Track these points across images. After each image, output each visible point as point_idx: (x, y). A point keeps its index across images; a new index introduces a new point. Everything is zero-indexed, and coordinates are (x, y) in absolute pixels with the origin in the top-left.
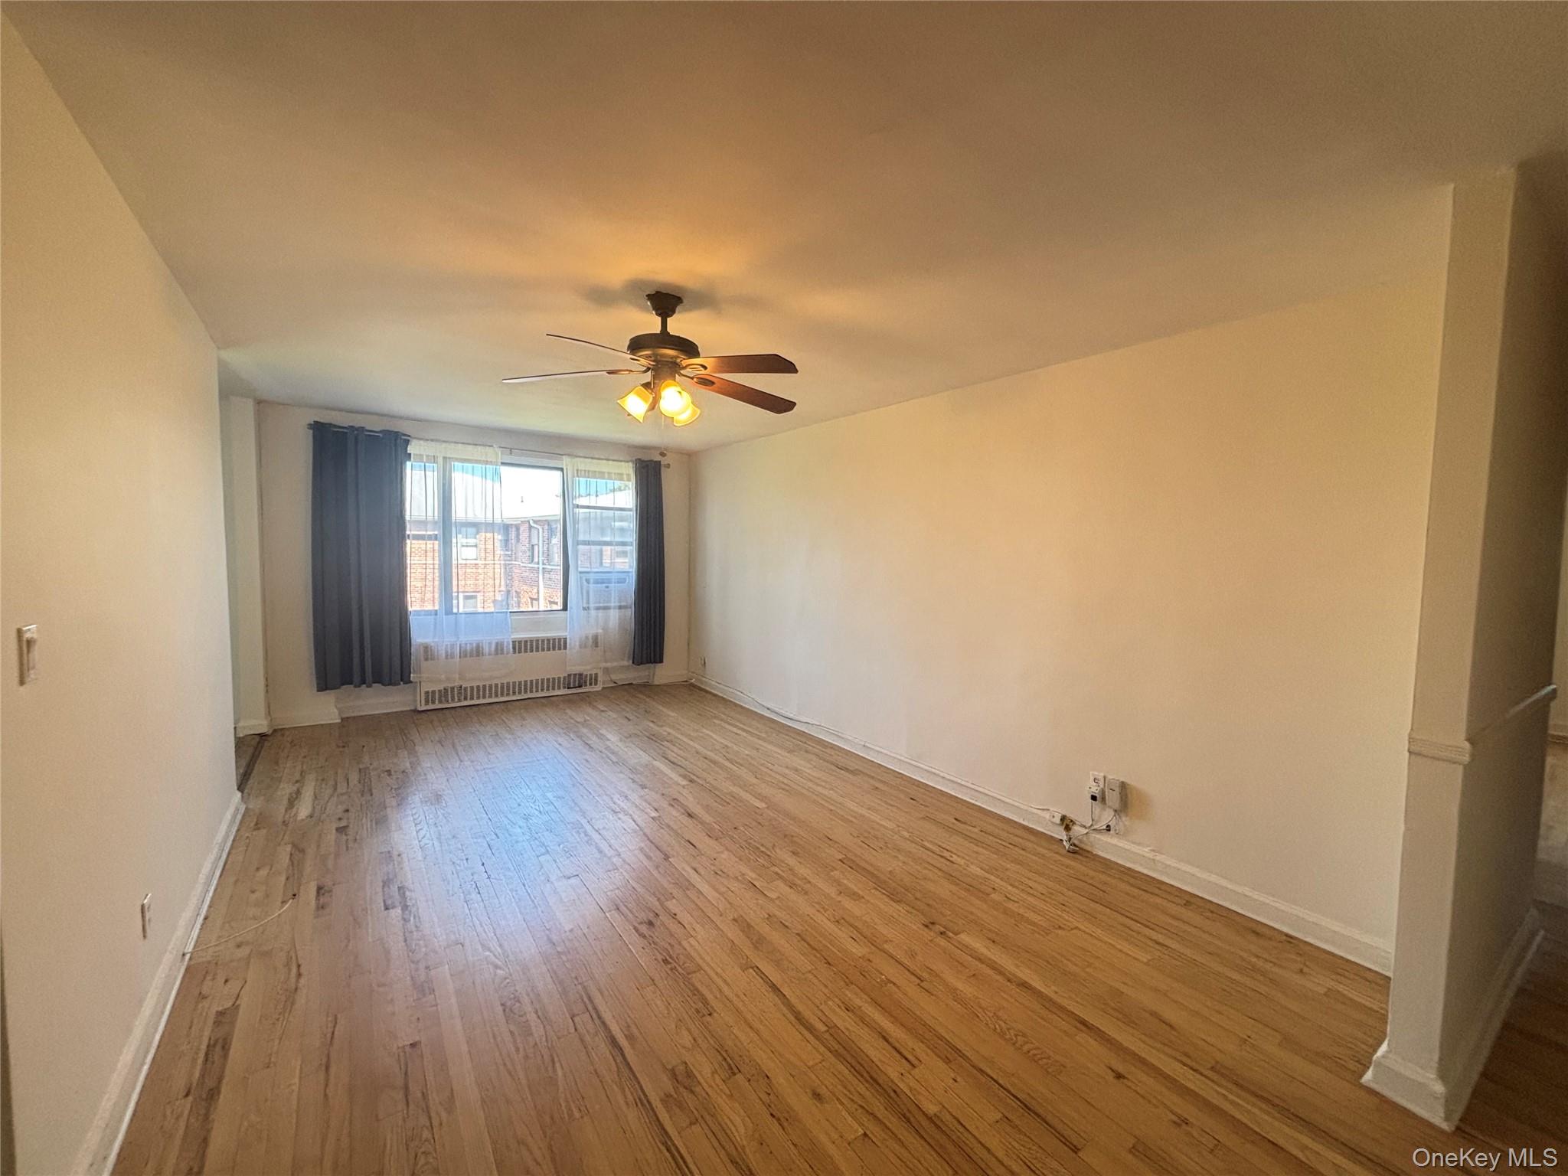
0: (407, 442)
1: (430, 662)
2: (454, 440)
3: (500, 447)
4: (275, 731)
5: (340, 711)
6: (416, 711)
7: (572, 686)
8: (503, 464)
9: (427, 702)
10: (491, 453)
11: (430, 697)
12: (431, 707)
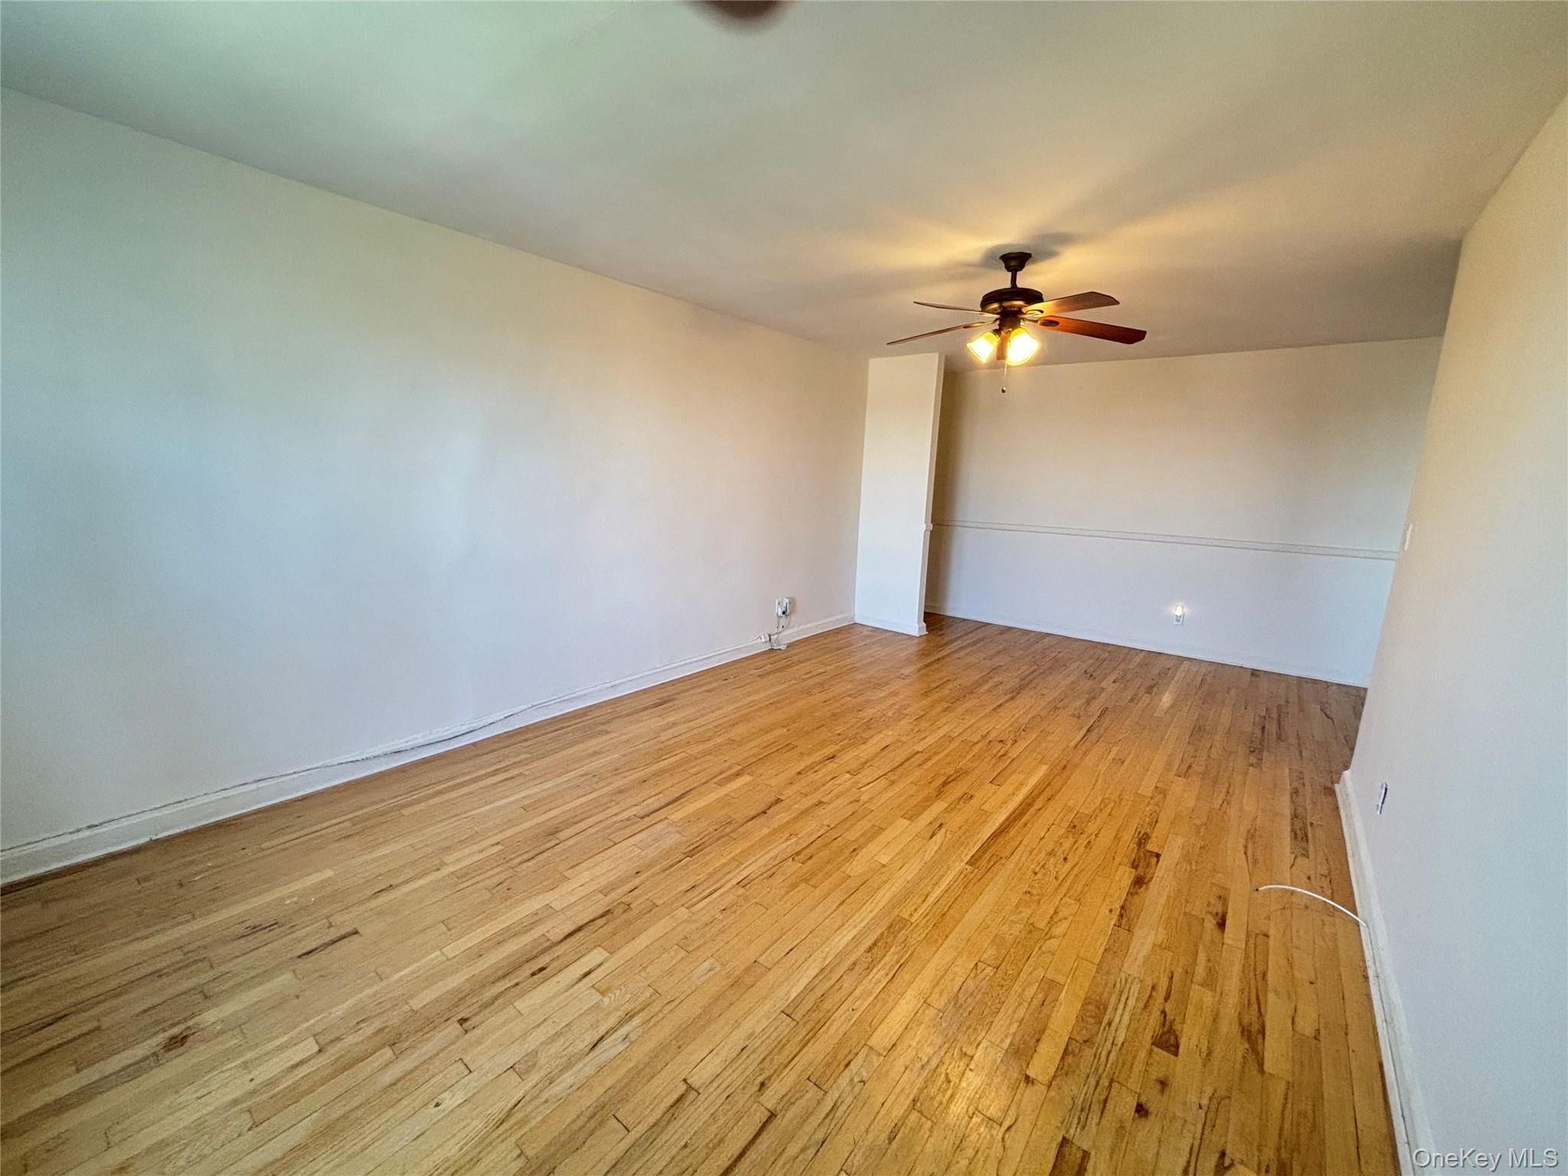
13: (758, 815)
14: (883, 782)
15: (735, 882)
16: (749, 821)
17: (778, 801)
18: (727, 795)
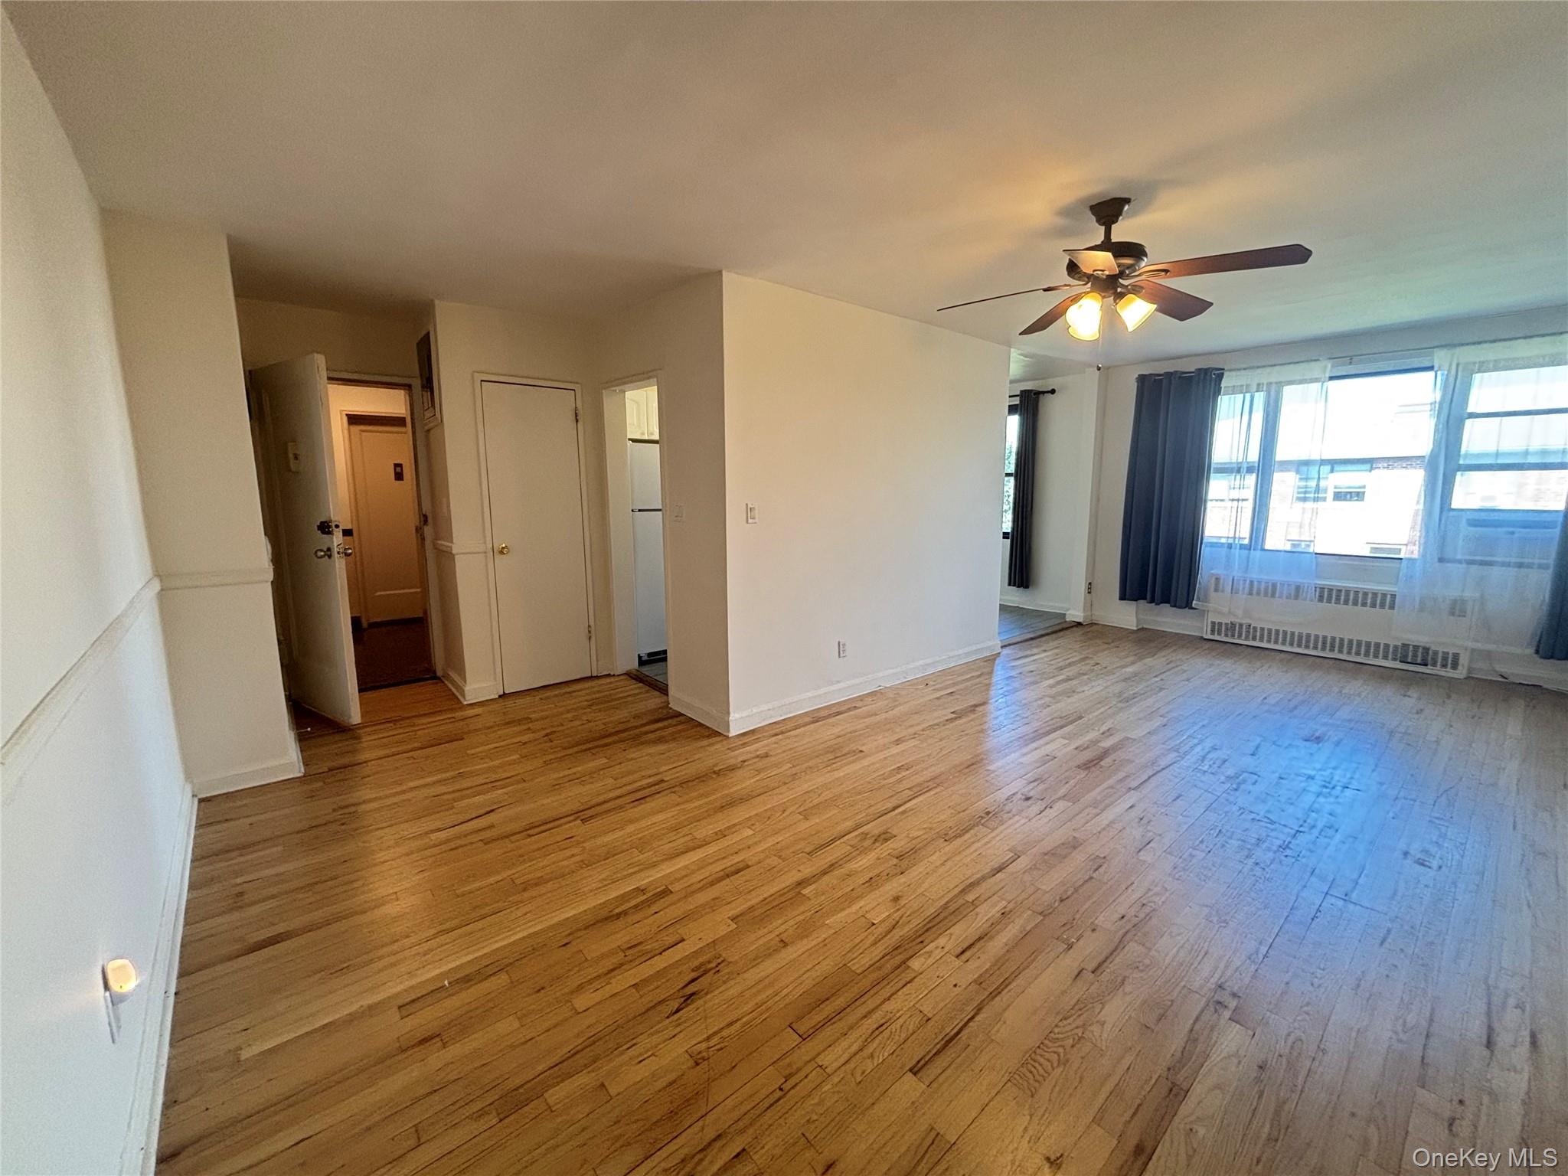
0: (1220, 377)
1: (1220, 594)
2: (1270, 364)
3: (1330, 359)
4: (1092, 624)
5: (1138, 620)
6: (1202, 638)
7: (1409, 660)
8: (1331, 378)
9: (1213, 632)
10: (1315, 369)
11: (1215, 627)
12: (1216, 637)
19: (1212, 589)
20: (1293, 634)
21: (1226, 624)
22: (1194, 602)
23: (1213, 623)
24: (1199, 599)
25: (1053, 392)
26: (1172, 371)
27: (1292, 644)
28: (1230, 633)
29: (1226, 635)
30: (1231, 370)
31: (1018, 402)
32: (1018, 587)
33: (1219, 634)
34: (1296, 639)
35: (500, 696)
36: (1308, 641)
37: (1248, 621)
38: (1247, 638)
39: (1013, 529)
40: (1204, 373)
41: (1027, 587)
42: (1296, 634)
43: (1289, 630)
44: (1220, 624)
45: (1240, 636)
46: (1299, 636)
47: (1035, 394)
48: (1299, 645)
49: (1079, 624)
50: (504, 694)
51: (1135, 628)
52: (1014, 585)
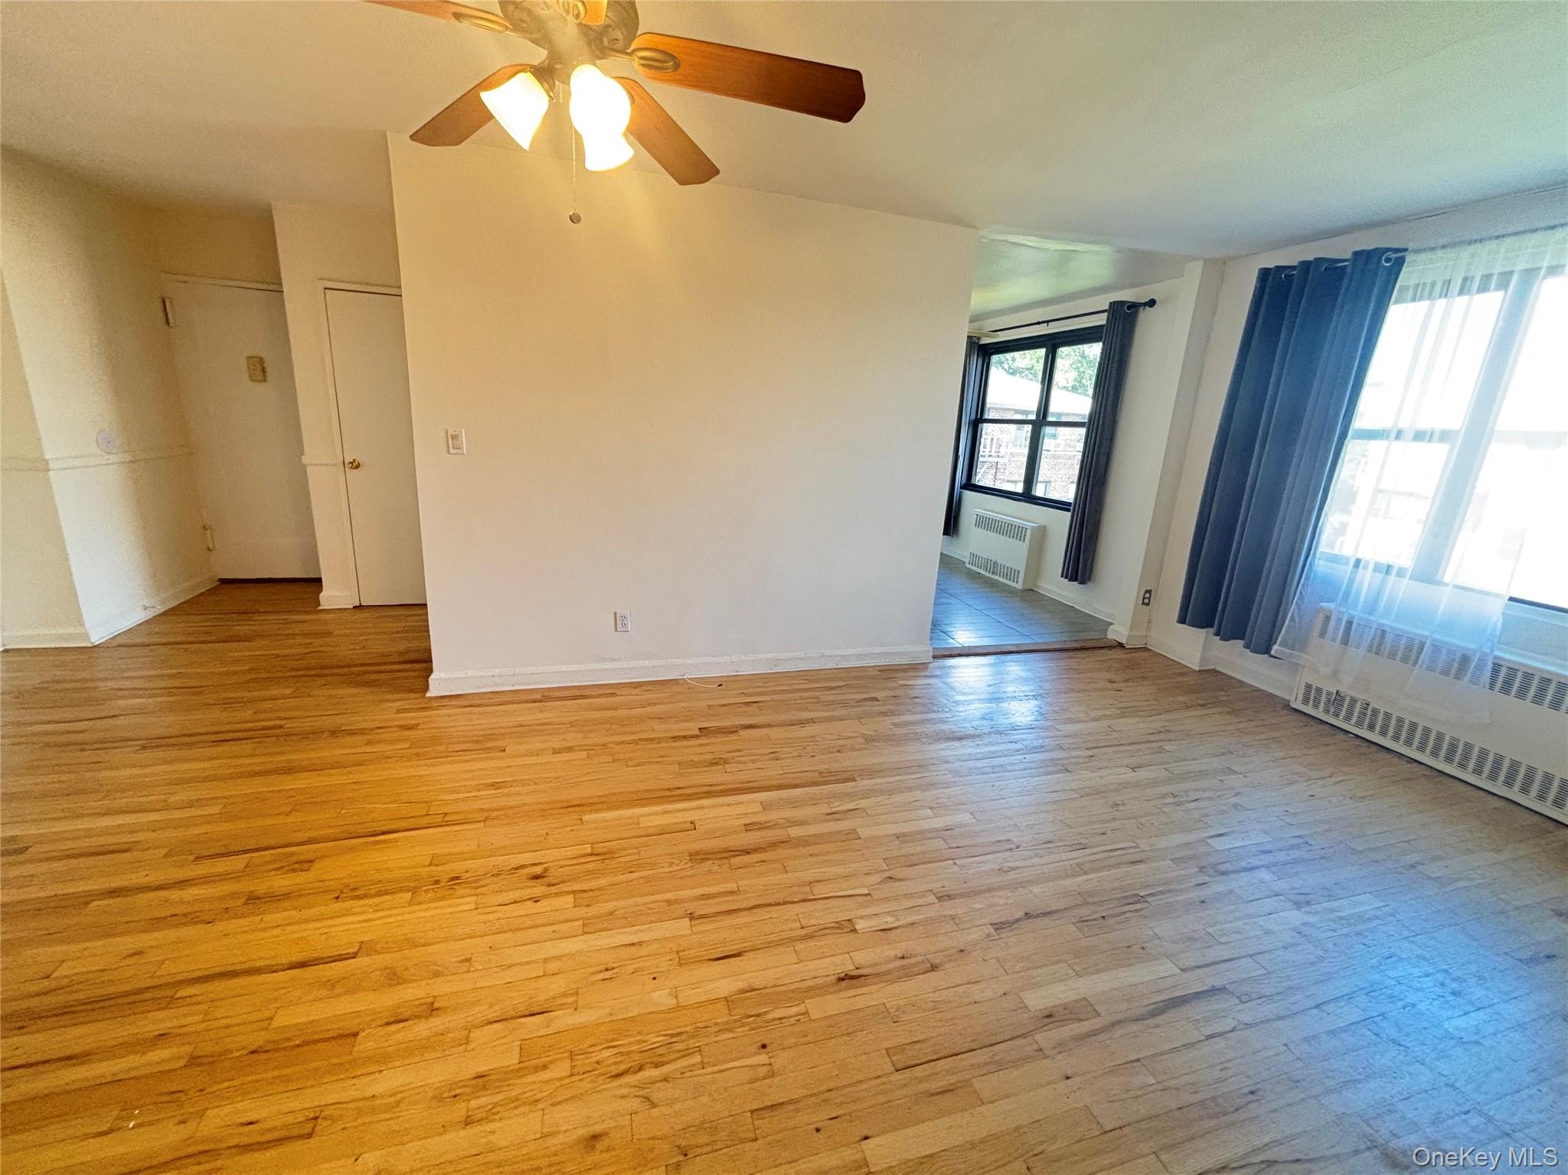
0: (1400, 263)
4: (1137, 648)
5: (1202, 657)
6: (1287, 706)
9: (1306, 701)
11: (1311, 694)
12: (1309, 710)
13: (1037, 916)
14: (820, 890)
15: (1088, 851)
16: (1056, 912)
17: (999, 927)
18: (1078, 975)
19: (1316, 632)
20: (1440, 737)
21: (1329, 693)
22: (1275, 647)
23: (1308, 687)
24: (1284, 644)
25: (1152, 303)
26: (1311, 258)
27: (1435, 753)
28: (1332, 709)
29: (1327, 711)
30: (1417, 251)
31: (1104, 322)
32: (1070, 580)
33: (1316, 706)
34: (1445, 746)
35: (355, 607)
36: (1466, 756)
37: (1367, 697)
38: (1359, 724)
39: (1076, 499)
40: (1366, 258)
41: (1082, 582)
42: (1447, 739)
43: (1435, 729)
44: (1319, 690)
45: (1348, 718)
46: (1451, 744)
47: (1129, 308)
48: (1449, 759)
49: (1121, 645)
50: (361, 606)
51: (1197, 669)
52: (1066, 578)
